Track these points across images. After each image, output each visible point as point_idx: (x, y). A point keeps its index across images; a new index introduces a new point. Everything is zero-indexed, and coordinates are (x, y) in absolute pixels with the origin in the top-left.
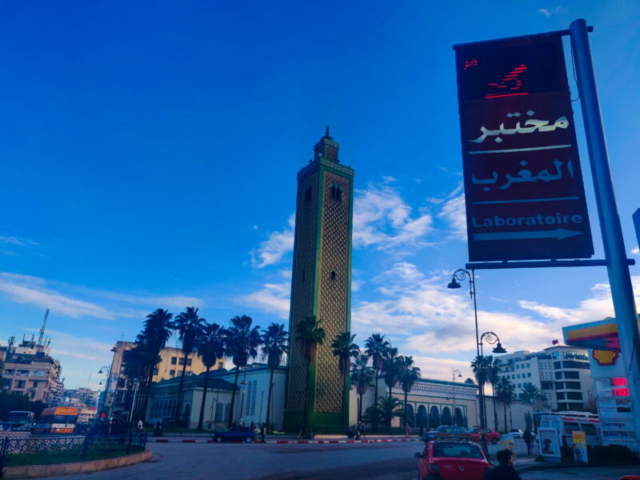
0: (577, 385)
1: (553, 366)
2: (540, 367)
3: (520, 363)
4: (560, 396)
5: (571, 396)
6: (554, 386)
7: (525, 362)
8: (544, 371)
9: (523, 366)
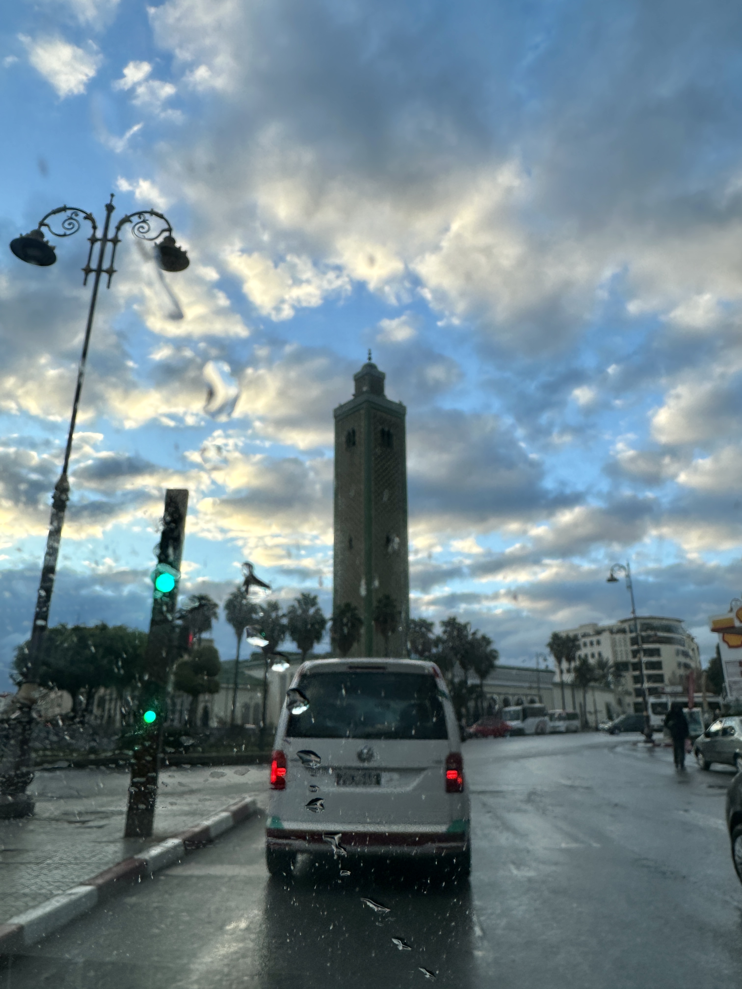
0: (658, 665)
1: (629, 642)
2: (614, 644)
3: (588, 640)
4: (638, 680)
5: (651, 678)
6: (630, 667)
7: (594, 639)
8: (618, 649)
9: (592, 644)
